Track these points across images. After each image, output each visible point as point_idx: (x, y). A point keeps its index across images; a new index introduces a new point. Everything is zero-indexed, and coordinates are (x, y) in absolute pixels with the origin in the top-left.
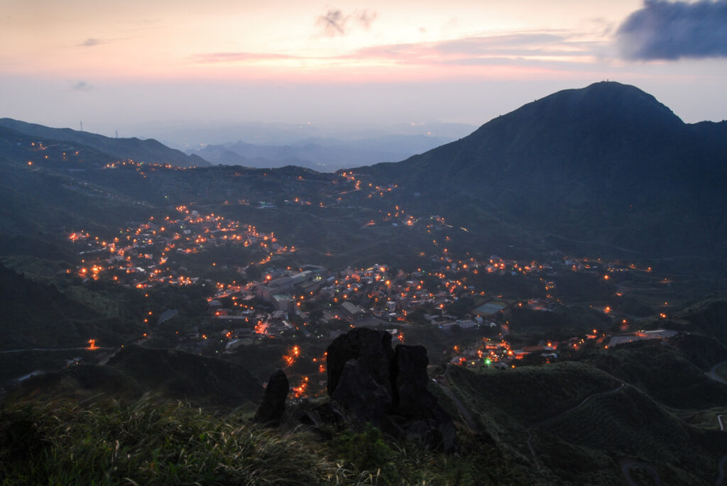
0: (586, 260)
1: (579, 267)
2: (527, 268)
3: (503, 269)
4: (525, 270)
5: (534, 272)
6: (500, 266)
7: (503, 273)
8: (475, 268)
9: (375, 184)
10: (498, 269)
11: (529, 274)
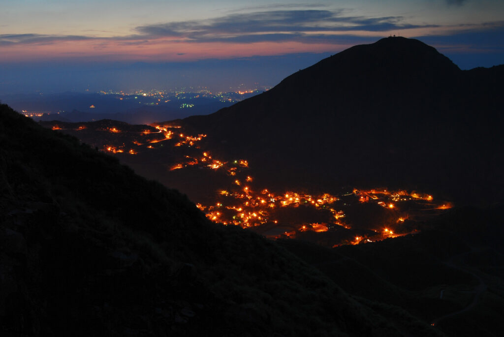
0: (373, 193)
1: (367, 198)
2: (320, 201)
3: (298, 203)
4: (318, 203)
5: (326, 204)
6: (294, 200)
7: (297, 206)
8: (272, 202)
9: (186, 135)
10: (293, 204)
11: (321, 206)
